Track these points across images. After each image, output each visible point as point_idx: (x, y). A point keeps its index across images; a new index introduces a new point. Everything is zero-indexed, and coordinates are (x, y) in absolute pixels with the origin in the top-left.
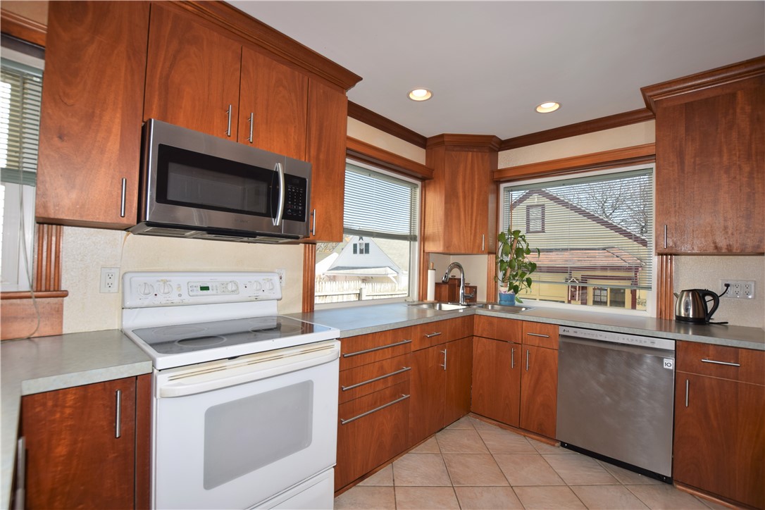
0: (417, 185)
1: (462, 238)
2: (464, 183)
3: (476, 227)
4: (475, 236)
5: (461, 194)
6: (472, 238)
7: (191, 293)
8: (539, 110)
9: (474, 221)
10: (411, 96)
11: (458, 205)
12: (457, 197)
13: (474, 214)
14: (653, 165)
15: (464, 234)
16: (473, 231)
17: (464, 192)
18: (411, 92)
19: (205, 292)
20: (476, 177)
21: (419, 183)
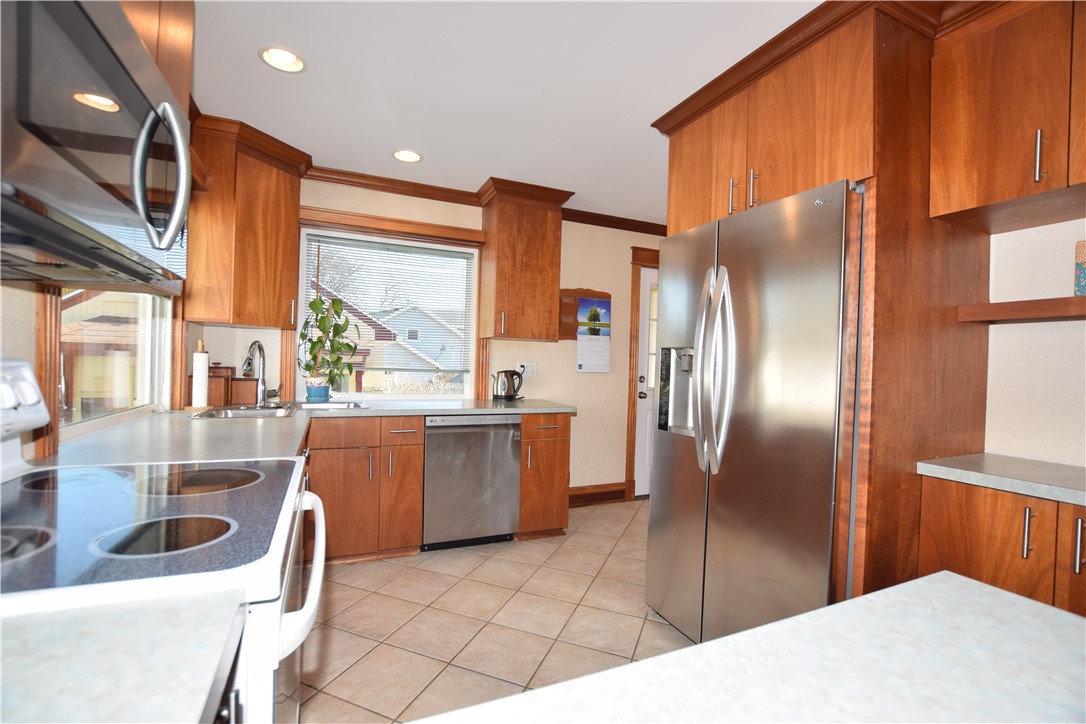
1: (261, 302)
2: (265, 215)
3: (280, 287)
4: (280, 301)
5: (260, 232)
6: (276, 303)
8: (397, 155)
9: (278, 278)
10: (266, 56)
11: (256, 248)
12: (255, 235)
13: (279, 268)
14: (475, 251)
15: (264, 296)
16: (277, 294)
17: (265, 229)
18: (267, 49)
20: (283, 209)
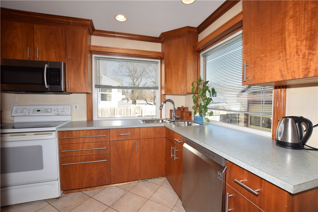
0: (158, 62)
7: (33, 112)
10: (116, 18)
18: (117, 15)
19: (38, 112)
21: (159, 61)
